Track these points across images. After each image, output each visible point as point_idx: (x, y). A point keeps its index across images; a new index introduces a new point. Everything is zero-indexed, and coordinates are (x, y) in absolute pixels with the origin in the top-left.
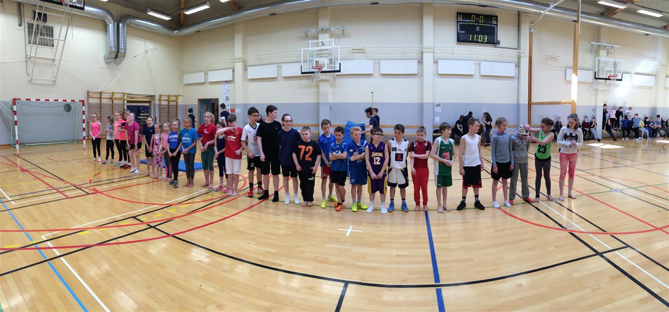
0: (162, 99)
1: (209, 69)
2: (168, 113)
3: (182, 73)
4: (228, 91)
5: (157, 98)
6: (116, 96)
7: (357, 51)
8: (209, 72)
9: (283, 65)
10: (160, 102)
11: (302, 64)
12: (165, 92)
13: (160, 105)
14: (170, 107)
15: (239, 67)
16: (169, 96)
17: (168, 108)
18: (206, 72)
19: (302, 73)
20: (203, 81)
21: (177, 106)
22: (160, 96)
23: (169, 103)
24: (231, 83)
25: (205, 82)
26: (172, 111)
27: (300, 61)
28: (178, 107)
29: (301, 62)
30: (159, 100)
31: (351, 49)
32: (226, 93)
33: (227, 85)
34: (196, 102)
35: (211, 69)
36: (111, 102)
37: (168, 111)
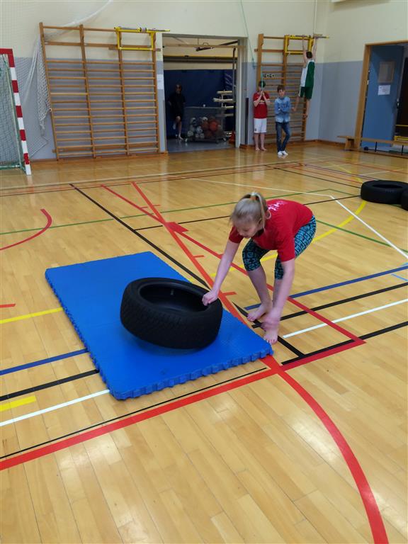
0: (265, 47)
5: (252, 45)
6: (128, 39)
10: (260, 58)
13: (259, 65)
14: (290, 69)
16: (286, 39)
17: (283, 75)
22: (261, 38)
23: (284, 60)
30: (256, 50)
34: (359, 55)
36: (117, 59)
37: (282, 81)
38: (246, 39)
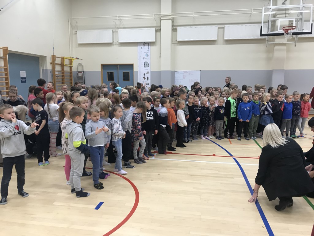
0: (55, 62)
1: (118, 27)
3: (74, 28)
4: (147, 55)
5: (49, 60)
8: (120, 31)
9: (226, 26)
11: (262, 24)
13: (54, 70)
15: (166, 26)
16: (62, 59)
17: (63, 76)
18: (114, 30)
19: (262, 35)
20: (111, 42)
22: (54, 58)
23: (63, 69)
24: (153, 46)
25: (113, 42)
27: (259, 21)
29: (261, 23)
30: (51, 63)
32: (144, 58)
33: (146, 47)
34: (99, 69)
35: (121, 26)
37: (63, 80)
38: (45, 57)
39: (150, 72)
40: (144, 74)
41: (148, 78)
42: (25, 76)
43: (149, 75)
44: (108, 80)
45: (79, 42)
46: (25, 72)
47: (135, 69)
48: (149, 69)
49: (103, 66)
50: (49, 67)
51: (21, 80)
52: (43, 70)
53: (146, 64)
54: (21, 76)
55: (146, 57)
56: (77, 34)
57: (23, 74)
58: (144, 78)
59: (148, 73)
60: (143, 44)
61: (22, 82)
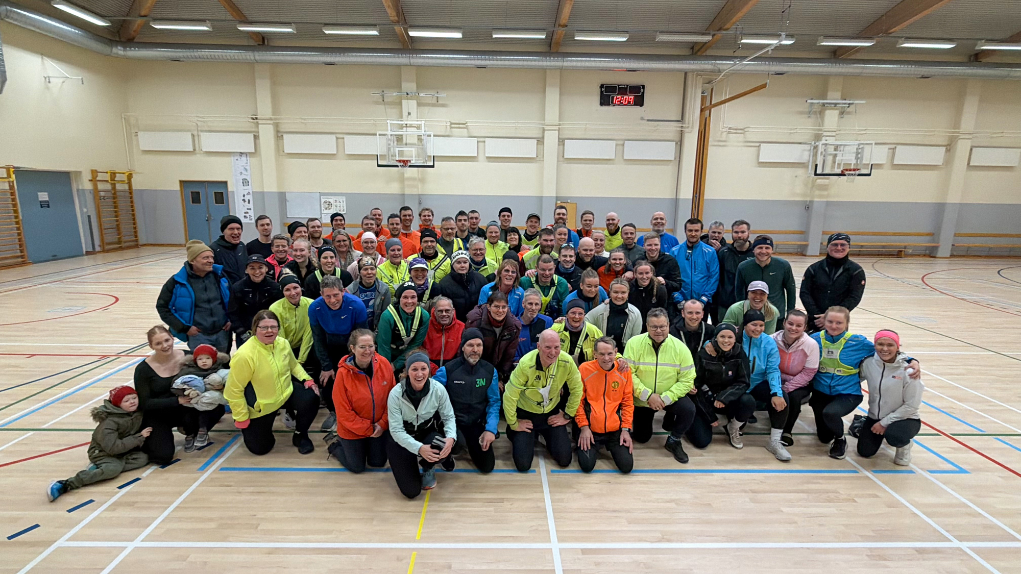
0: (98, 178)
1: (200, 129)
2: (116, 207)
4: (246, 170)
5: (86, 176)
7: (458, 126)
8: (203, 135)
9: (345, 137)
10: (95, 186)
12: (104, 165)
13: (96, 191)
14: (118, 194)
16: (111, 173)
17: (114, 198)
18: (195, 133)
20: (192, 150)
21: (131, 193)
22: (94, 173)
23: (113, 188)
24: (252, 157)
25: (195, 150)
26: (123, 204)
28: (134, 195)
30: (90, 181)
31: (449, 124)
32: (241, 173)
33: (244, 159)
34: (177, 187)
35: (206, 129)
37: (115, 203)
38: (80, 172)
39: (251, 192)
40: (244, 196)
41: (249, 201)
42: (47, 199)
43: (250, 197)
44: (193, 203)
45: (142, 148)
46: (46, 193)
47: (230, 188)
48: (249, 189)
49: (183, 183)
50: (88, 186)
51: (41, 205)
52: (78, 190)
53: (245, 182)
54: (40, 199)
55: (244, 172)
56: (137, 135)
57: (43, 196)
58: (244, 200)
59: (249, 193)
60: (238, 154)
61: (42, 207)
